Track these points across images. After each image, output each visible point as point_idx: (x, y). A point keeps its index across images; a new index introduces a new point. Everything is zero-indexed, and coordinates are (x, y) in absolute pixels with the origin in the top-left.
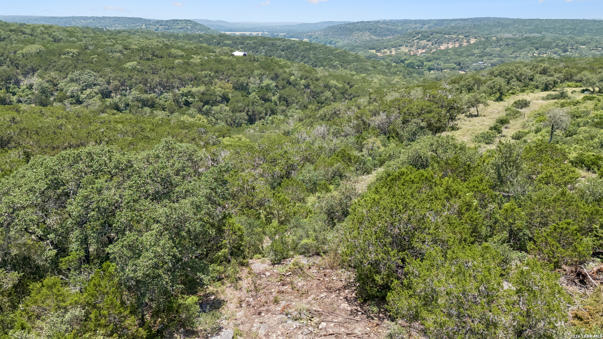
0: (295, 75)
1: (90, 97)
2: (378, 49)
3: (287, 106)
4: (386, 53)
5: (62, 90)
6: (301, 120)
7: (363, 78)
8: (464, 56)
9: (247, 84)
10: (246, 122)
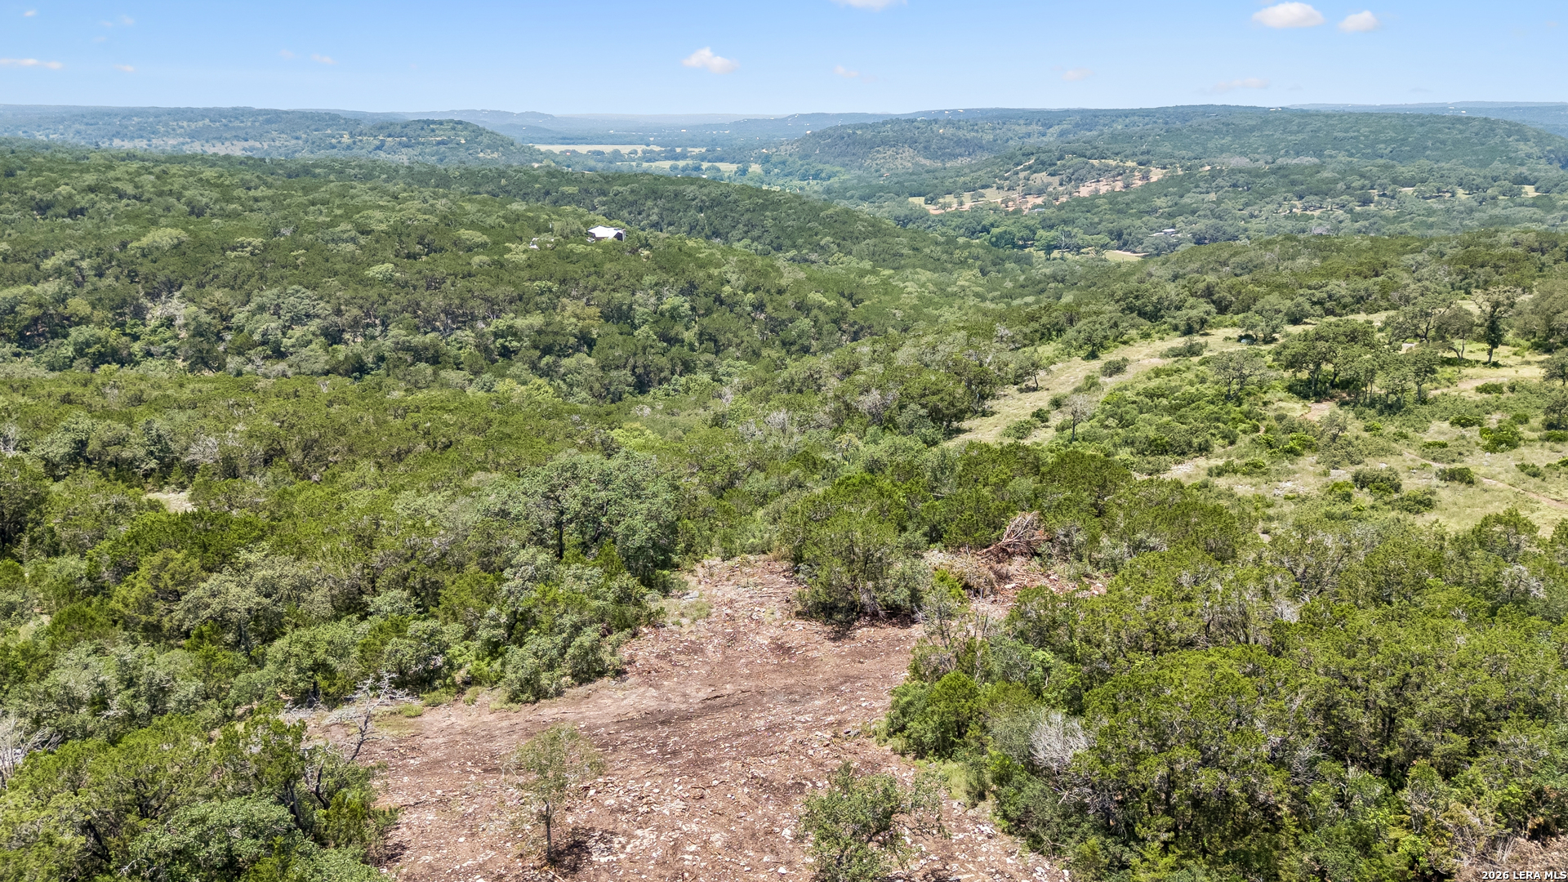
0: (733, 282)
1: (302, 343)
2: (931, 195)
3: (717, 353)
4: (950, 205)
5: (241, 329)
6: (746, 388)
7: (885, 282)
8: (1132, 215)
9: (630, 307)
10: (631, 389)
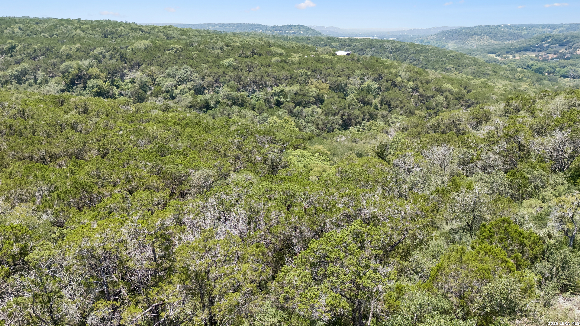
0: (402, 76)
1: (182, 92)
2: (499, 53)
3: (389, 111)
4: (509, 57)
5: (159, 85)
6: (405, 129)
7: (483, 83)
9: (346, 85)
10: (340, 127)
